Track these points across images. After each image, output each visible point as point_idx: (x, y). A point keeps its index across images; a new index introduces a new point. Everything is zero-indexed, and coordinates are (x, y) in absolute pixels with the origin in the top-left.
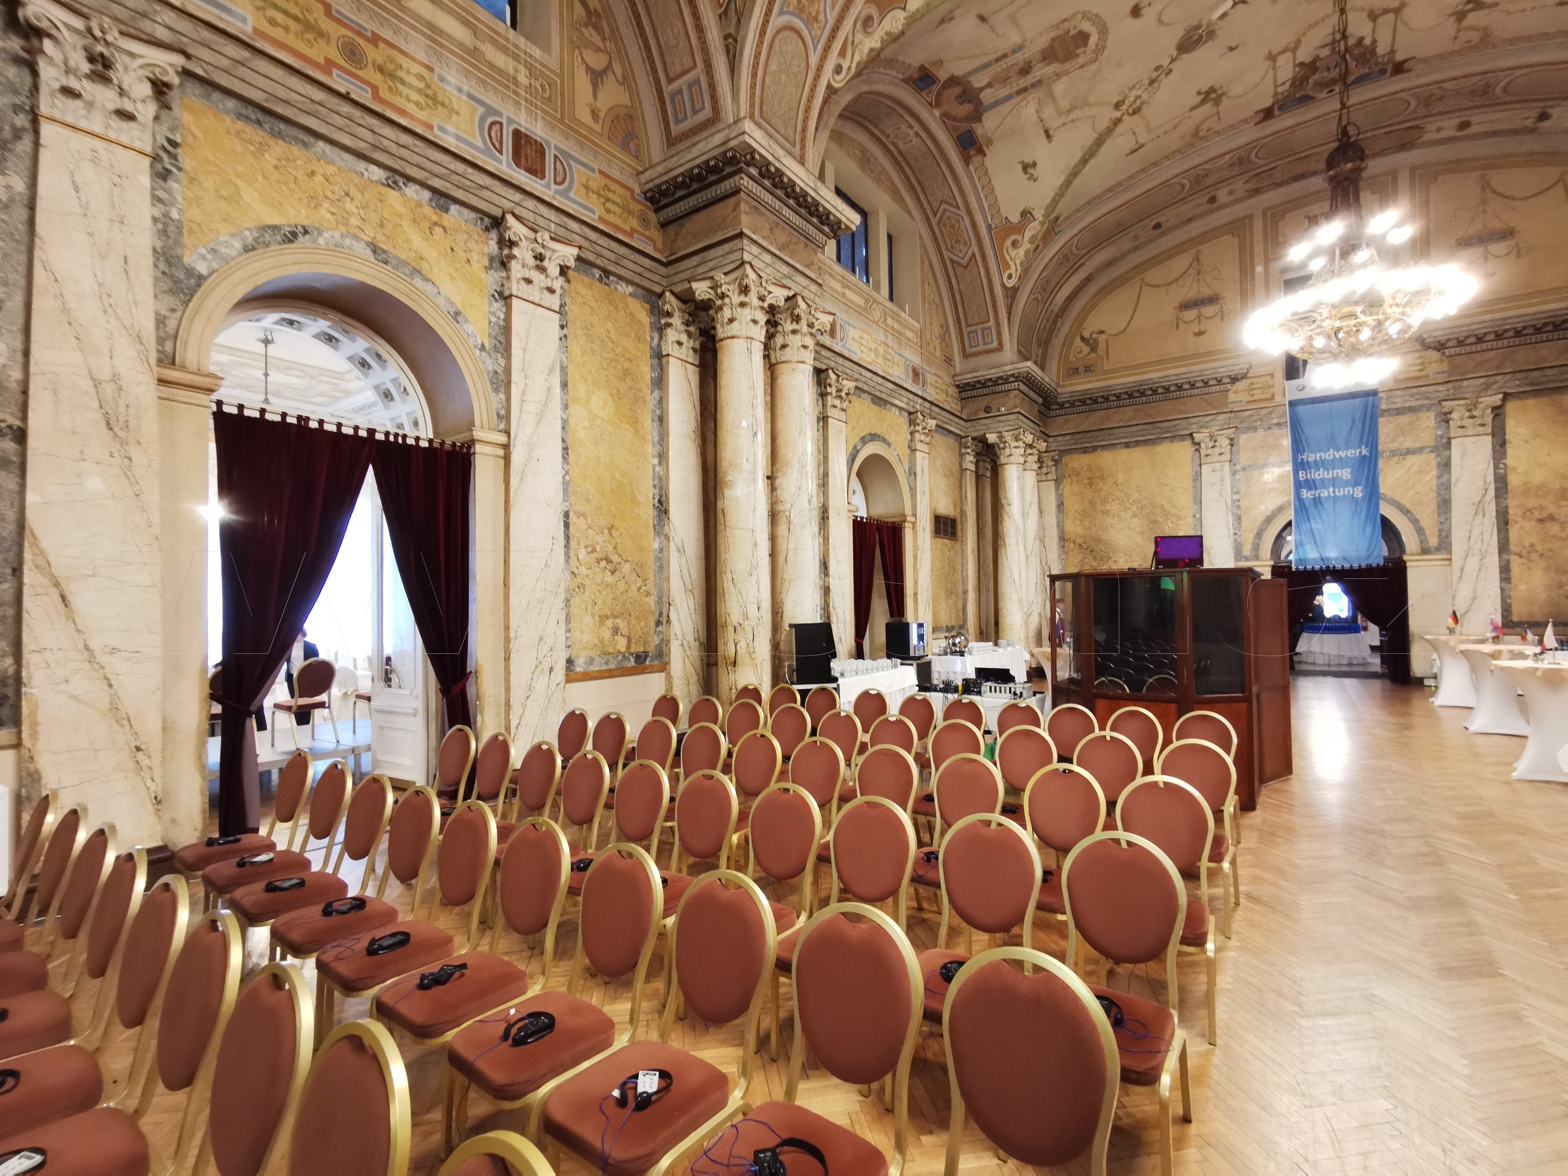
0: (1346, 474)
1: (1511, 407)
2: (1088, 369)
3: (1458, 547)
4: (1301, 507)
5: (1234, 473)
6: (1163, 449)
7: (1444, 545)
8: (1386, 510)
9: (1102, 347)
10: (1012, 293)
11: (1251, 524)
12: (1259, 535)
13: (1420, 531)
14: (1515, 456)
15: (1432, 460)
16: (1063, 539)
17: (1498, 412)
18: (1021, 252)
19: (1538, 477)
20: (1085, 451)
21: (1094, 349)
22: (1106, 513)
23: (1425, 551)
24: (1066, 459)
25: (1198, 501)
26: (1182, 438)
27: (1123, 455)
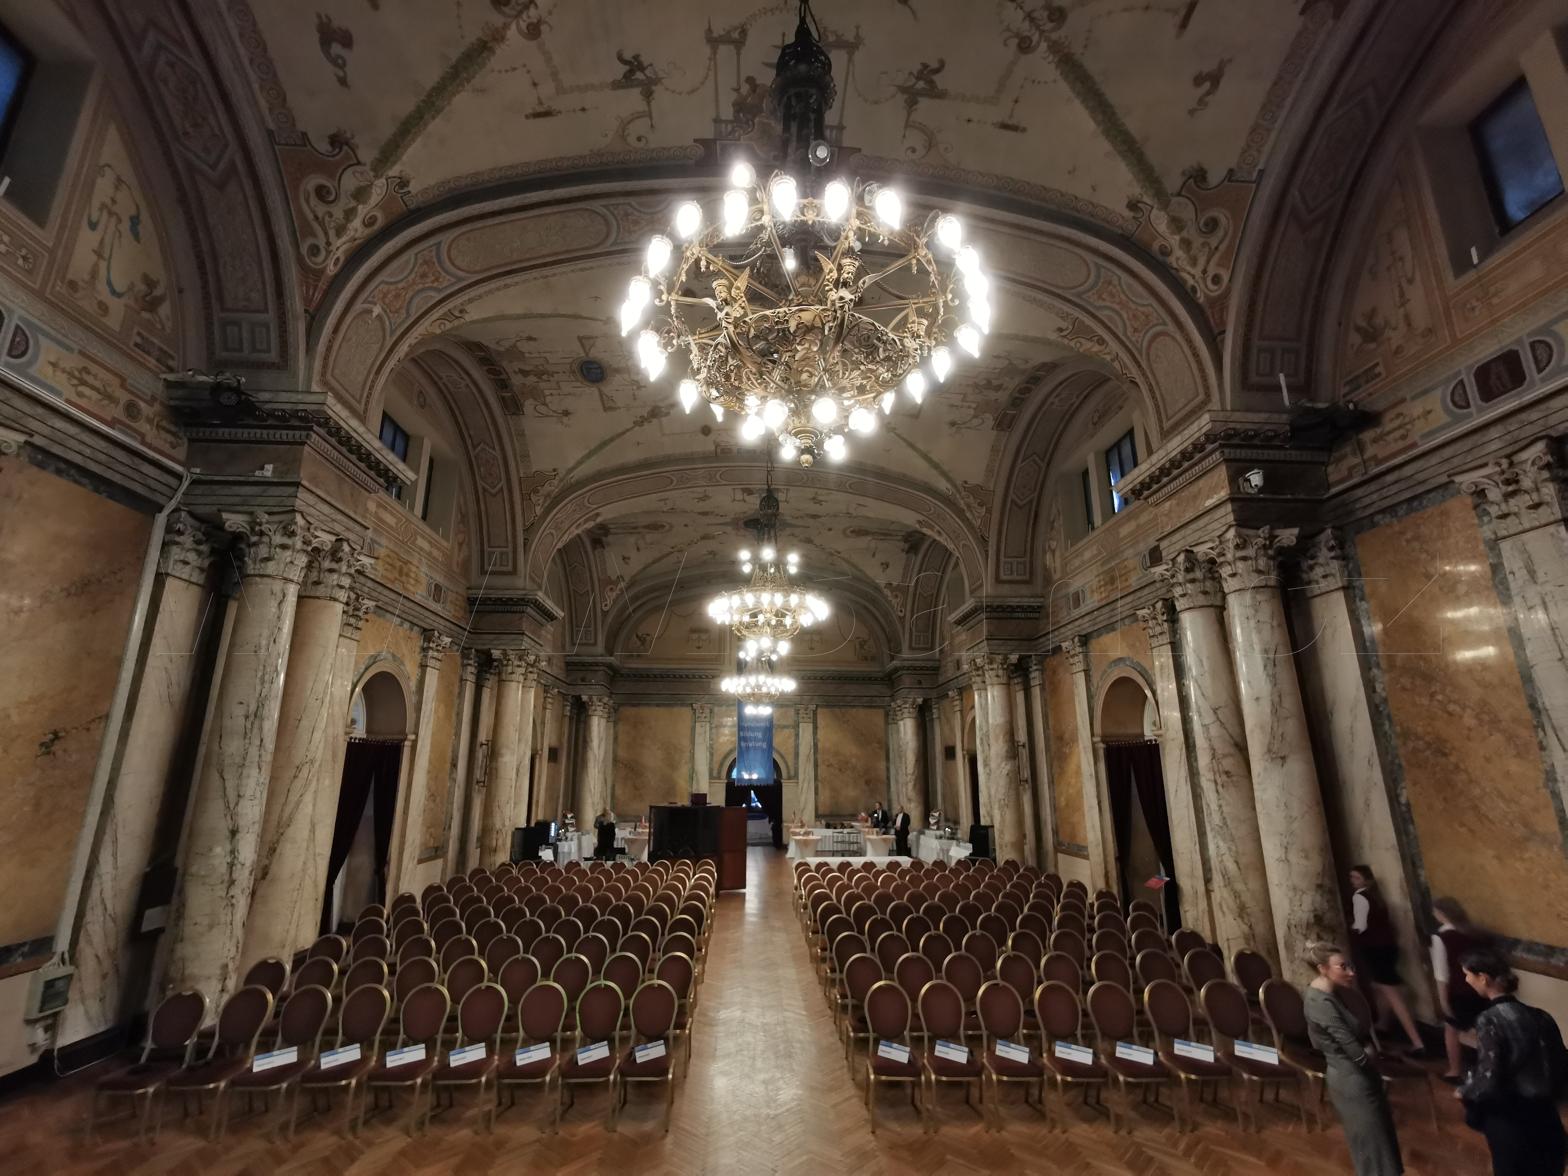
0: (760, 735)
3: (801, 777)
4: (741, 752)
5: (711, 729)
6: (676, 710)
7: (796, 776)
8: (776, 756)
10: (605, 614)
11: (717, 758)
12: (721, 765)
13: (787, 767)
14: (821, 733)
15: (792, 731)
16: (616, 760)
17: (815, 713)
18: (614, 594)
20: (633, 705)
23: (789, 778)
24: (622, 709)
25: (693, 743)
26: (687, 705)
27: (656, 710)
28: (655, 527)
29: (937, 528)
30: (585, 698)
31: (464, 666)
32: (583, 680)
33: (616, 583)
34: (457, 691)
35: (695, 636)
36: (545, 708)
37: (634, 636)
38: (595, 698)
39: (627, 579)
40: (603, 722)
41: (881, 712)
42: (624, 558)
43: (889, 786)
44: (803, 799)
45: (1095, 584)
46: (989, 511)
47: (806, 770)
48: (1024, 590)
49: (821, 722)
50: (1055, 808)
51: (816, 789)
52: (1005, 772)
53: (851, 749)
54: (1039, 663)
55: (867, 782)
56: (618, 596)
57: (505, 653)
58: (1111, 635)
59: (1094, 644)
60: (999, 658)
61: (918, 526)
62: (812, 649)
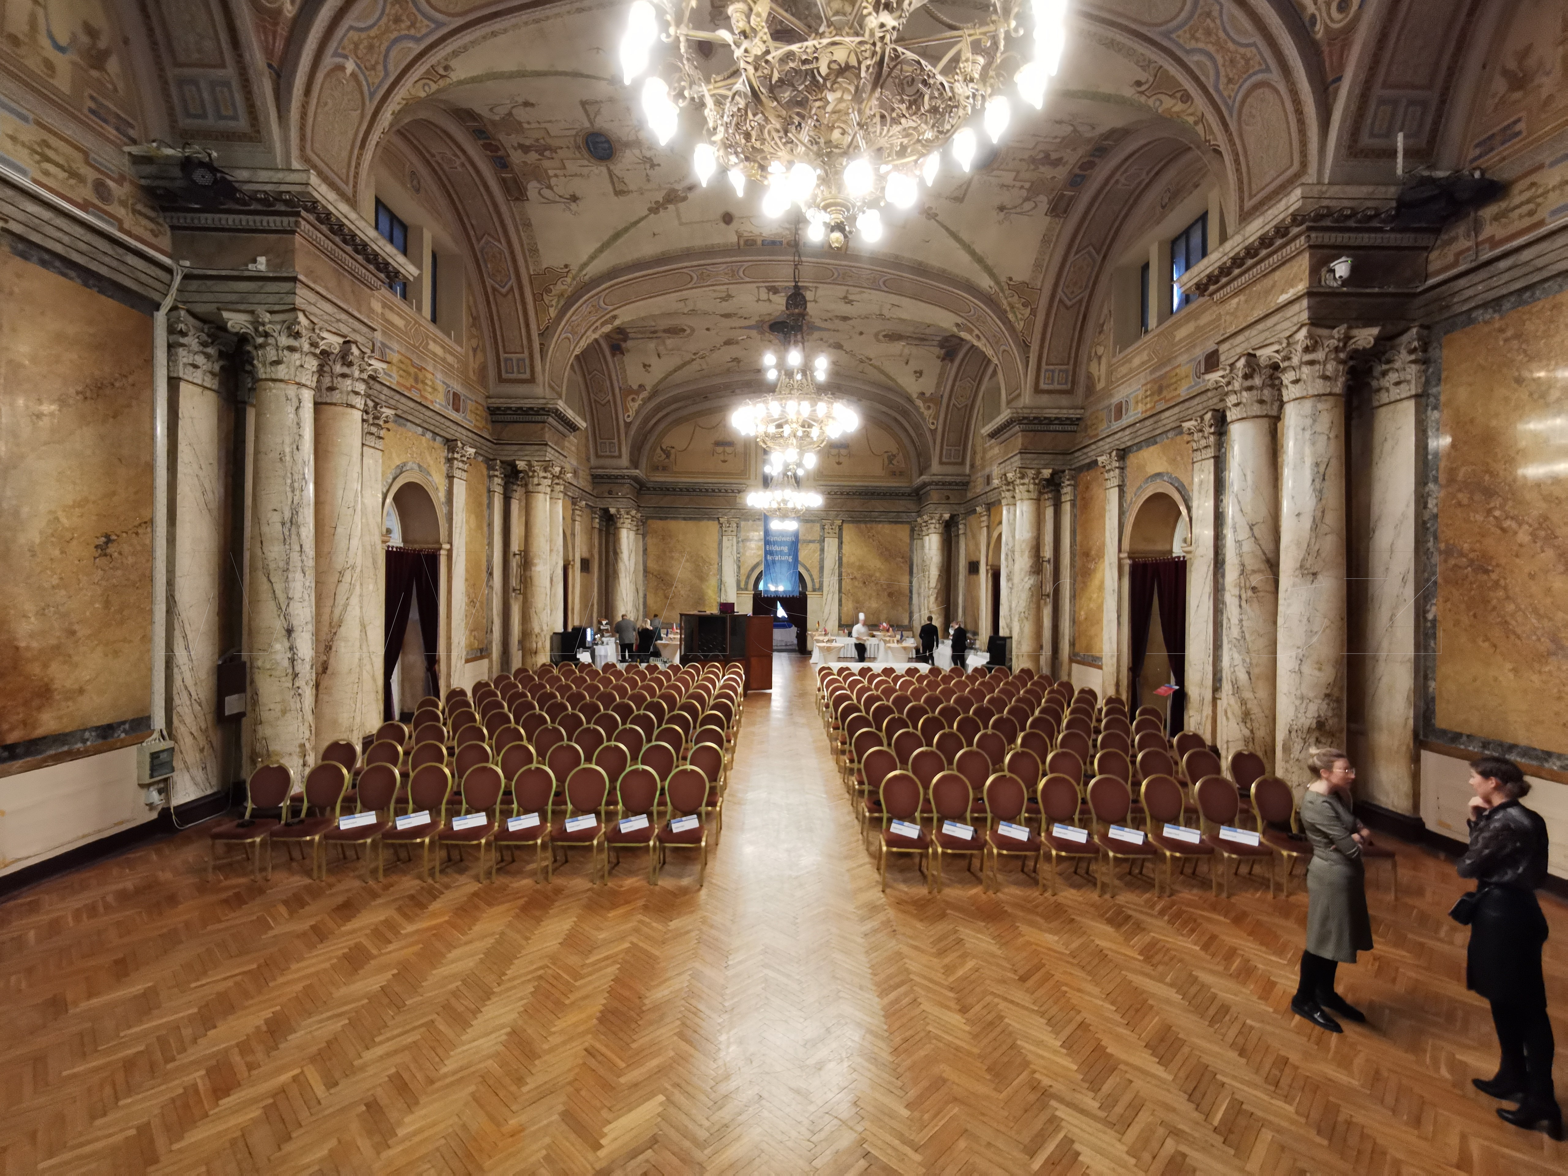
0: (785, 549)
1: (845, 526)
2: (665, 469)
3: (825, 589)
4: (767, 565)
6: (704, 524)
7: (821, 589)
8: (801, 569)
9: (672, 457)
10: (628, 425)
11: (744, 571)
12: (748, 577)
14: (845, 547)
15: (817, 546)
16: (646, 571)
17: (840, 528)
19: (853, 559)
20: (661, 519)
21: (668, 456)
22: (672, 558)
24: (650, 522)
25: (721, 556)
26: (713, 519)
27: (682, 524)
28: (675, 331)
29: (977, 332)
30: (612, 511)
31: (491, 477)
32: (610, 492)
33: (637, 393)
34: (485, 501)
35: (720, 449)
36: (574, 520)
37: (659, 450)
38: (622, 511)
39: (648, 388)
40: (632, 534)
41: (907, 528)
42: (645, 366)
43: (911, 598)
44: (826, 611)
45: (1141, 394)
46: (1033, 312)
47: (830, 582)
48: (1064, 401)
49: (846, 538)
50: (1074, 621)
51: (840, 601)
52: (1028, 586)
53: (875, 563)
54: (1073, 478)
55: (890, 595)
56: (641, 407)
57: (530, 465)
58: (1152, 448)
59: (1133, 459)
60: (1031, 473)
61: (955, 329)
62: (839, 463)
